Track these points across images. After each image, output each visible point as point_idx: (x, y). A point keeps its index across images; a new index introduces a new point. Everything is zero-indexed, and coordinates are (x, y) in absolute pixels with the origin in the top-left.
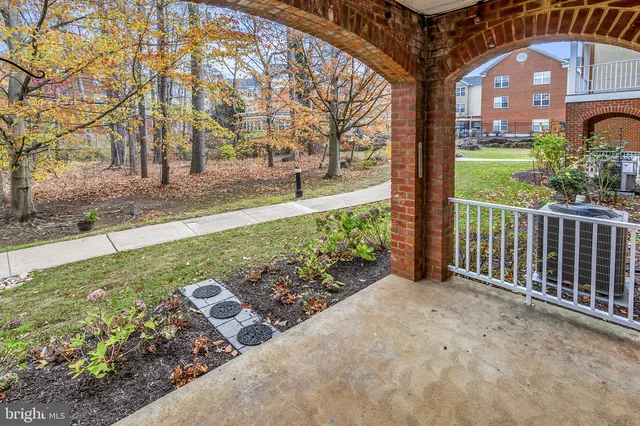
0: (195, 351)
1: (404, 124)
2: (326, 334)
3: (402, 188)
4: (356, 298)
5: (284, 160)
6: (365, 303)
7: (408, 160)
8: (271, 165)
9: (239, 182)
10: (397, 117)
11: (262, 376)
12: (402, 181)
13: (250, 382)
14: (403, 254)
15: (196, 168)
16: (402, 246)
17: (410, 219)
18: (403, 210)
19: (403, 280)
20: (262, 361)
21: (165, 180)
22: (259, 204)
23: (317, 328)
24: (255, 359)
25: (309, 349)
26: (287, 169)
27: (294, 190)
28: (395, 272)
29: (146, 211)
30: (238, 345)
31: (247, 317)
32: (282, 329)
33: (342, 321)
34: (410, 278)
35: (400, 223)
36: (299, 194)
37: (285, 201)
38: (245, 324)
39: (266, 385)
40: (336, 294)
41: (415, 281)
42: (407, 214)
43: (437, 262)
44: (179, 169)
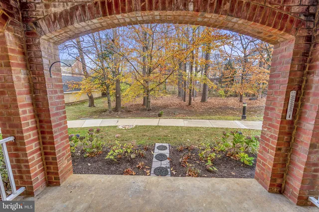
0: (137, 166)
1: (279, 76)
2: (181, 188)
3: (270, 125)
4: (214, 180)
5: (250, 99)
6: (217, 185)
7: (278, 105)
8: (241, 101)
9: (220, 108)
10: (274, 71)
11: (142, 188)
12: (270, 119)
13: (137, 187)
14: (264, 170)
15: (203, 100)
16: (264, 165)
17: (272, 148)
18: (268, 140)
19: (260, 187)
20: (147, 182)
21: (190, 104)
22: (219, 119)
23: (180, 183)
24: (146, 180)
25: (168, 190)
26: (250, 104)
27: (241, 115)
28: (257, 179)
29: (180, 114)
30: (152, 172)
31: (165, 163)
32: (172, 175)
33: (194, 187)
34: (266, 188)
35: (264, 149)
36: (244, 118)
37: (234, 120)
38: (162, 166)
39: (139, 192)
40: (209, 173)
41: (269, 192)
42: (270, 144)
43: (295, 189)
44: (197, 100)
